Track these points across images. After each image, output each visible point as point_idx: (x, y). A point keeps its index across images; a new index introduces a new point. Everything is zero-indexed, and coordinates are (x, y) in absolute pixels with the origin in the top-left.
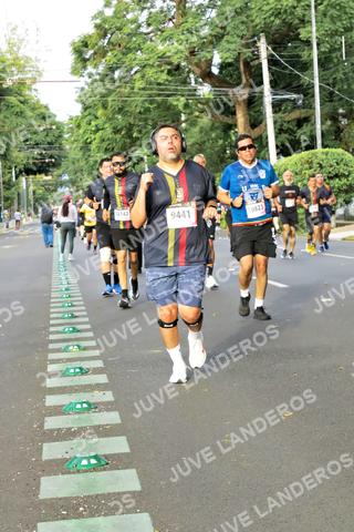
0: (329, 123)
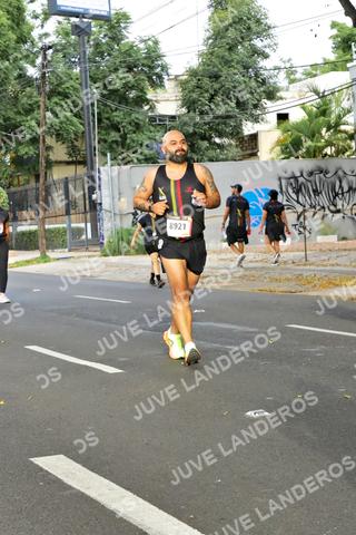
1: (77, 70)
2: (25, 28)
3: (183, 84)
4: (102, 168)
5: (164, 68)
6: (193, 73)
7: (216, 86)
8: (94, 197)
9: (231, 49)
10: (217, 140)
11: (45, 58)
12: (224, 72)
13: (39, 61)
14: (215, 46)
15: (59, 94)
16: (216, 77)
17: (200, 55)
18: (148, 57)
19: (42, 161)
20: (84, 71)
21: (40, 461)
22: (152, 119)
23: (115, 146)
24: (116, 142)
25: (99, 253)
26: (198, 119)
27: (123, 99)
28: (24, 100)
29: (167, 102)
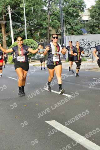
0: (29, 32)
3: (90, 11)
4: (66, 36)
5: (85, 6)
6: (93, 7)
8: (63, 45)
11: (49, 4)
13: (48, 5)
15: (53, 15)
17: (96, 2)
18: (80, 3)
19: (48, 34)
20: (60, 7)
21: (48, 122)
22: (81, 21)
23: (70, 30)
24: (70, 28)
25: (65, 61)
26: (95, 21)
27: (72, 16)
28: (43, 17)
29: (85, 16)
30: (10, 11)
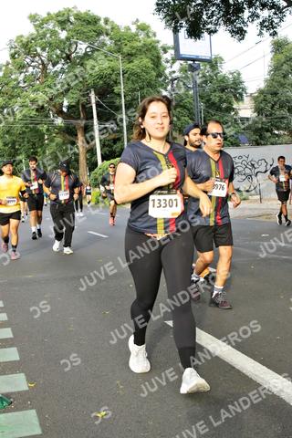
1: (191, 92)
2: (161, 69)
3: (255, 99)
5: (244, 89)
6: (261, 92)
7: (275, 99)
9: (285, 76)
10: (276, 132)
11: (173, 85)
12: (280, 91)
13: (169, 87)
14: (274, 75)
15: (181, 106)
16: (275, 94)
17: (266, 81)
18: (234, 83)
20: (195, 92)
22: (236, 120)
27: (219, 109)
29: (246, 110)
30: (93, 101)
